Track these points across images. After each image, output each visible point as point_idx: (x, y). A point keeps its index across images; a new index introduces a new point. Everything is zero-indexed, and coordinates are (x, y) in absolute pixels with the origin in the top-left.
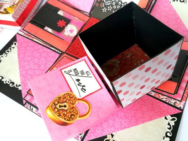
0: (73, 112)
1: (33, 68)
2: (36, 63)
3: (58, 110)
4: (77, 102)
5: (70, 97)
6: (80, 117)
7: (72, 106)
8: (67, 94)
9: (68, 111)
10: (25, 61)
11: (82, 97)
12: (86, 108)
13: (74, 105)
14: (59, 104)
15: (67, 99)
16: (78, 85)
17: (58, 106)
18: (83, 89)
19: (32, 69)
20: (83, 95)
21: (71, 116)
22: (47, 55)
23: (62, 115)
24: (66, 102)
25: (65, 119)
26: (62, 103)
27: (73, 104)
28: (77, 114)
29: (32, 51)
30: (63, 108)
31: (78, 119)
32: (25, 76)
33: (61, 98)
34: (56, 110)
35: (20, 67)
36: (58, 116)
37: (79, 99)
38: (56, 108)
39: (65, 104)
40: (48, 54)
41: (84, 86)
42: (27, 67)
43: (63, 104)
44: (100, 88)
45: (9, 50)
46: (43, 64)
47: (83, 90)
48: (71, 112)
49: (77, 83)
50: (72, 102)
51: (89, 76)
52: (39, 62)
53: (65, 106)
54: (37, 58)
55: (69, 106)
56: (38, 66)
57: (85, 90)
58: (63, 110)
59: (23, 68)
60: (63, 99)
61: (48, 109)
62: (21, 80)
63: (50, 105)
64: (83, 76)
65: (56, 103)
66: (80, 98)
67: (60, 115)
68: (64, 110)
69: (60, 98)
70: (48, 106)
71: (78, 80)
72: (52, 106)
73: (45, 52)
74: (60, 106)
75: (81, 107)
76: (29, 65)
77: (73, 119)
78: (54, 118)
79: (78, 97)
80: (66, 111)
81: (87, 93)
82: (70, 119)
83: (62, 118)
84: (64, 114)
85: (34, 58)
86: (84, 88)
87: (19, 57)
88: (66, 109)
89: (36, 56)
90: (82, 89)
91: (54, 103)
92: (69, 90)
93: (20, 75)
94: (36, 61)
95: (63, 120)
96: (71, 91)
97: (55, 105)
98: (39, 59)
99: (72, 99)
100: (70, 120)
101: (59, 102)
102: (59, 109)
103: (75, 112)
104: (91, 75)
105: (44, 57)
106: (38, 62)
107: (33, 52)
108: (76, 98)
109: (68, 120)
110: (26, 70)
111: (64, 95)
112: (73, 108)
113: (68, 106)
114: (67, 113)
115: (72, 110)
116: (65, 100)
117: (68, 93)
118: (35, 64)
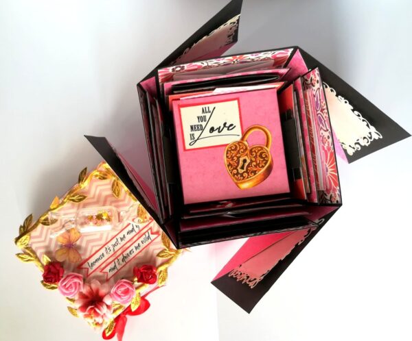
0: (256, 153)
3: (247, 172)
4: (246, 143)
5: (234, 150)
6: (267, 146)
7: (248, 152)
8: (227, 153)
9: (254, 159)
11: (240, 134)
12: (258, 133)
13: (248, 148)
14: (238, 168)
15: (236, 156)
16: (219, 132)
17: (241, 171)
18: (229, 127)
20: (238, 130)
21: (262, 157)
23: (255, 169)
24: (238, 158)
25: (263, 167)
26: (238, 163)
27: (246, 149)
28: (262, 148)
30: (246, 164)
31: (268, 149)
33: (231, 162)
34: (245, 175)
36: (255, 174)
37: (242, 139)
38: (242, 175)
39: (241, 159)
41: (225, 124)
43: (241, 163)
44: (236, 101)
48: (256, 155)
49: (216, 133)
50: (242, 150)
51: (211, 110)
53: (245, 161)
55: (247, 155)
57: (231, 125)
58: (248, 166)
60: (233, 160)
61: (239, 185)
63: (236, 181)
64: (207, 120)
65: (235, 171)
66: (241, 137)
67: (255, 172)
68: (249, 164)
69: (230, 165)
70: (236, 184)
71: (212, 130)
72: (238, 179)
74: (242, 168)
75: (254, 139)
77: (266, 156)
78: (255, 181)
79: (238, 139)
80: (252, 161)
81: (237, 123)
82: (264, 160)
83: (260, 170)
84: (256, 166)
86: (227, 125)
88: (248, 161)
90: (228, 129)
91: (234, 175)
92: (224, 148)
95: (263, 170)
96: (226, 145)
97: (238, 173)
99: (238, 149)
100: (267, 161)
101: (236, 168)
102: (245, 170)
103: (259, 151)
104: (211, 106)
108: (239, 143)
109: (266, 164)
111: (227, 157)
112: (251, 151)
113: (246, 157)
114: (256, 161)
115: (254, 153)
116: (235, 158)
117: (228, 150)
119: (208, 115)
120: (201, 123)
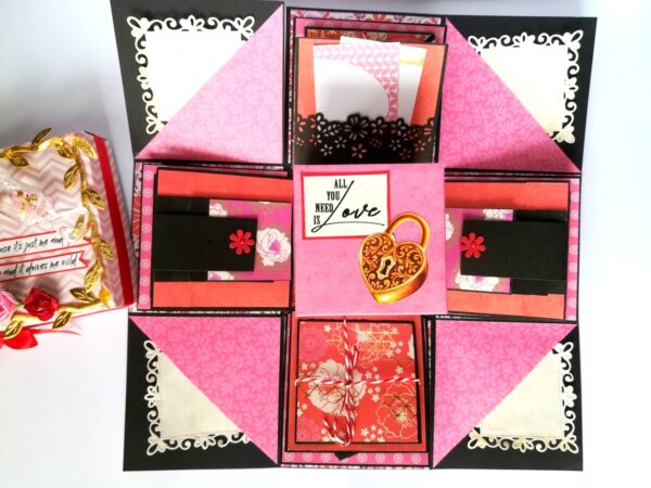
0: (406, 253)
1: (242, 382)
2: (238, 367)
3: (389, 278)
4: (392, 237)
5: (374, 246)
6: (422, 244)
7: (394, 250)
8: (364, 249)
9: (401, 262)
10: (211, 377)
11: (386, 223)
12: (411, 225)
13: (395, 244)
14: (378, 272)
15: (376, 254)
16: (356, 217)
17: (381, 276)
18: (370, 212)
19: (240, 386)
20: (383, 218)
21: (413, 260)
22: (252, 334)
23: (401, 276)
24: (380, 257)
25: (413, 273)
26: (378, 265)
27: (392, 245)
28: (415, 247)
29: (207, 343)
30: (390, 268)
31: (423, 250)
32: (237, 407)
33: (369, 263)
34: (387, 282)
35: (212, 397)
36: (401, 283)
37: (388, 231)
38: (382, 282)
39: (384, 260)
40: (253, 330)
41: (366, 206)
42: (227, 388)
43: (382, 265)
44: (385, 176)
45: (152, 372)
46: (258, 362)
47: (373, 213)
48: (405, 257)
49: (351, 218)
50: (386, 247)
51: (347, 184)
52: (246, 360)
53: (388, 262)
54: (234, 354)
55: (392, 254)
56: (249, 372)
57: (374, 209)
58: (392, 270)
59: (217, 395)
60: (371, 259)
61: (377, 296)
62: (235, 422)
63: (372, 290)
64: (341, 198)
65: (373, 276)
66: (386, 227)
67: (400, 281)
68: (393, 268)
69: (366, 266)
70: (373, 294)
71: (346, 212)
72: (375, 288)
73: (242, 328)
74: (384, 272)
75: (405, 232)
76: (228, 381)
77: (420, 259)
78: (400, 293)
79: (382, 230)
80: (398, 264)
81: (383, 208)
82: (416, 264)
83: (408, 278)
84: (403, 272)
85: (228, 358)
86: (369, 209)
87: (189, 377)
88: (393, 263)
89: (225, 351)
90: (369, 215)
91: (371, 280)
92: (360, 240)
93: (226, 413)
94: (238, 364)
95: (413, 278)
96: (363, 237)
97: (376, 279)
98: (242, 354)
99: (380, 244)
100: (420, 266)
101: (374, 272)
102: (387, 275)
103: (410, 250)
105: (248, 344)
106: (244, 362)
107: (212, 343)
108: (383, 235)
109: (417, 270)
110: (228, 396)
111: (364, 254)
112: (398, 249)
113: (390, 258)
114: (404, 264)
115: (402, 253)
116: (375, 257)
117: (365, 245)
118: (239, 372)
119: (342, 191)
120: (331, 201)
